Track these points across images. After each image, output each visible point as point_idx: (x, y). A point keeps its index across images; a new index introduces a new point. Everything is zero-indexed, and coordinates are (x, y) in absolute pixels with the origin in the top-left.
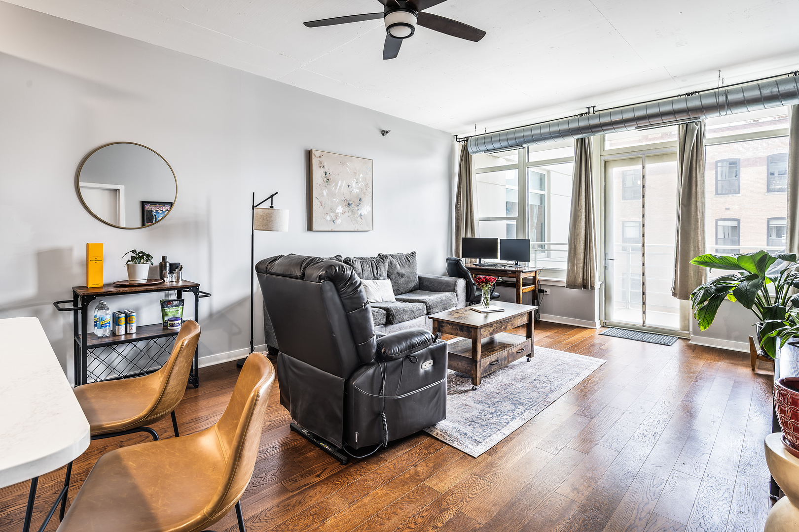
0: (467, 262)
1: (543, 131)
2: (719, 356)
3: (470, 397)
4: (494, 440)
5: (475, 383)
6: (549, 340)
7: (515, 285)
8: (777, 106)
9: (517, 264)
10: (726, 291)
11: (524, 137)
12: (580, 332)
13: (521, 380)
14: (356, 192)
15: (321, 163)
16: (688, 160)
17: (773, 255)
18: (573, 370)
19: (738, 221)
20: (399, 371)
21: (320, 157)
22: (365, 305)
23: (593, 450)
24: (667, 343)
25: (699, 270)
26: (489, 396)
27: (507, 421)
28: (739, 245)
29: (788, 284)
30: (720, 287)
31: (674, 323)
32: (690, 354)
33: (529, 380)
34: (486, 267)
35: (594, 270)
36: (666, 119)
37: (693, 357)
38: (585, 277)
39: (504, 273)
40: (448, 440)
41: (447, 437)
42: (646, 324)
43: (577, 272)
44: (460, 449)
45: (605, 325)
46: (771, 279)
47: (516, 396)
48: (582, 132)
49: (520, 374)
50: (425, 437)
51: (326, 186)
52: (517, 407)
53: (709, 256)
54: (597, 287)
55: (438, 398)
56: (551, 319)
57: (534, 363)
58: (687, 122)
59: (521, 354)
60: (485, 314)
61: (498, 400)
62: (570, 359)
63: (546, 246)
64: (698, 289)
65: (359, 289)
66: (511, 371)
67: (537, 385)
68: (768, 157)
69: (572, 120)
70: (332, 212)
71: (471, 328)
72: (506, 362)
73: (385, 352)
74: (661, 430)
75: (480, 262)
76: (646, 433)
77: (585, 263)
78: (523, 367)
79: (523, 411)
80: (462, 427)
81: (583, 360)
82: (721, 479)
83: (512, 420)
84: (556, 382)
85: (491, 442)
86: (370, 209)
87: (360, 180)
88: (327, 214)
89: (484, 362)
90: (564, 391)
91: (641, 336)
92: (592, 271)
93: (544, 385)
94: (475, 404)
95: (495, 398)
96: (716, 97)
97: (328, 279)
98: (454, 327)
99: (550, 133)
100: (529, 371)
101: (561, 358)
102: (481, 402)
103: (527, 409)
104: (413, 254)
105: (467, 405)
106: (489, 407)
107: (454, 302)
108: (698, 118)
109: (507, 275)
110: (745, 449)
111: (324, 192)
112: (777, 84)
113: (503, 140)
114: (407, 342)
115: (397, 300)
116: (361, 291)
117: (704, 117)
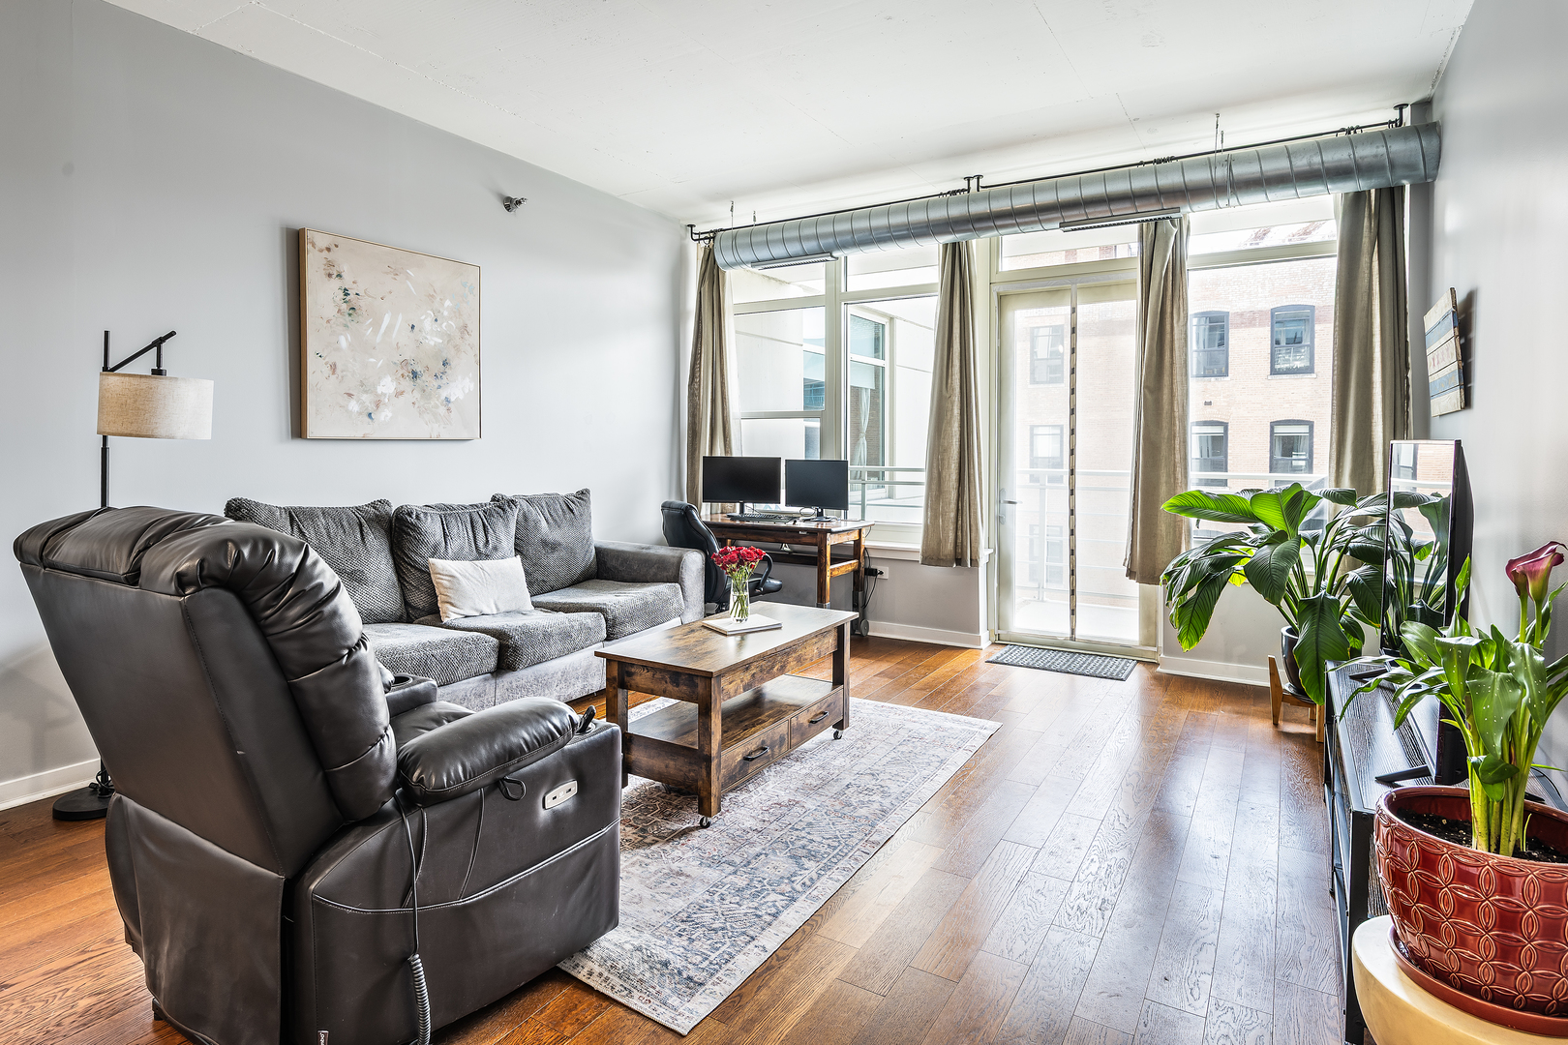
0: (714, 512)
1: (875, 223)
2: (1212, 696)
3: (692, 848)
4: (738, 973)
5: (705, 810)
6: (886, 681)
7: (816, 561)
8: (1318, 193)
9: (820, 514)
10: (1229, 566)
11: (834, 234)
12: (950, 658)
13: (816, 789)
14: (432, 343)
15: (330, 264)
16: (1158, 296)
17: (1315, 493)
18: (931, 752)
19: (1225, 425)
20: (470, 827)
21: (328, 249)
22: (350, 654)
23: (971, 968)
24: (1117, 675)
25: (1175, 522)
26: (739, 840)
27: (774, 910)
28: (1226, 471)
29: (1339, 549)
30: (1218, 558)
31: (1127, 629)
32: (1158, 691)
33: (836, 788)
34: (756, 523)
35: (977, 525)
36: (1118, 209)
37: (1167, 702)
38: (959, 541)
39: (792, 534)
40: (617, 989)
41: (615, 980)
42: (1079, 634)
43: (943, 529)
44: (646, 1013)
45: (999, 642)
46: (1306, 540)
47: (803, 834)
48: (955, 229)
49: (815, 773)
50: (557, 986)
51: (346, 326)
52: (802, 867)
53: (1198, 494)
54: (983, 561)
55: (594, 878)
56: (892, 632)
57: (848, 743)
58: (1157, 217)
59: (819, 724)
60: (738, 638)
61: (758, 849)
62: (927, 727)
63: (887, 474)
64: (1175, 562)
65: (327, 609)
66: (797, 766)
67: (853, 801)
68: (1273, 311)
69: (935, 202)
70: (366, 392)
71: (697, 676)
72: (784, 749)
73: (420, 780)
74: (1114, 891)
75: (742, 511)
76: (1084, 904)
77: (959, 511)
78: (824, 755)
79: (815, 876)
80: (659, 942)
81: (953, 725)
82: (1245, 1013)
83: (787, 906)
84: (894, 789)
85: (729, 980)
86: (472, 386)
87: (446, 313)
88: (350, 395)
89: (727, 756)
90: (911, 809)
91: (1068, 661)
92: (973, 528)
93: (867, 798)
94: (704, 868)
95: (752, 844)
96: (1210, 167)
97: (212, 583)
98: (658, 676)
99: (889, 228)
100: (837, 763)
101: (909, 725)
102: (716, 862)
103: (827, 868)
104: (583, 495)
105: (682, 875)
106: (735, 873)
107: (675, 605)
108: (1178, 210)
109: (797, 540)
110: (1281, 921)
111: (342, 340)
112: (1320, 148)
113: (791, 240)
114: (491, 746)
115: (536, 605)
116: (335, 613)
117: (1189, 209)
